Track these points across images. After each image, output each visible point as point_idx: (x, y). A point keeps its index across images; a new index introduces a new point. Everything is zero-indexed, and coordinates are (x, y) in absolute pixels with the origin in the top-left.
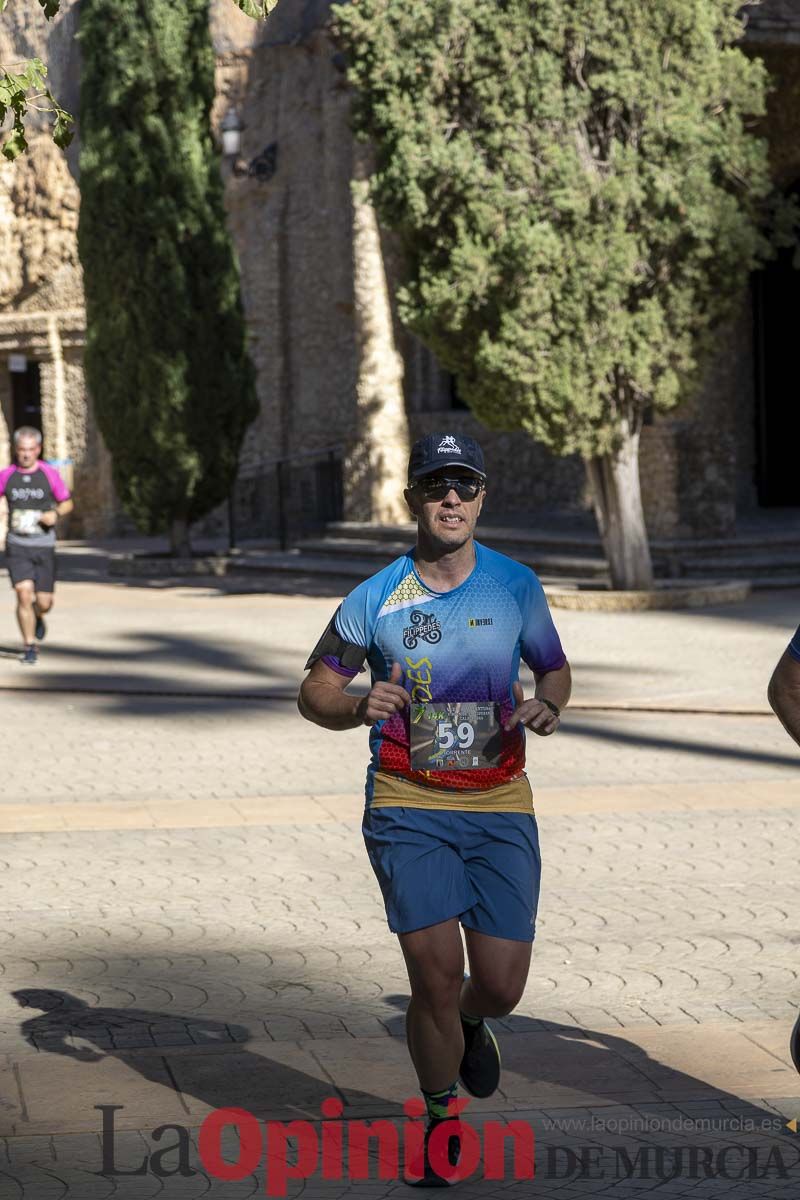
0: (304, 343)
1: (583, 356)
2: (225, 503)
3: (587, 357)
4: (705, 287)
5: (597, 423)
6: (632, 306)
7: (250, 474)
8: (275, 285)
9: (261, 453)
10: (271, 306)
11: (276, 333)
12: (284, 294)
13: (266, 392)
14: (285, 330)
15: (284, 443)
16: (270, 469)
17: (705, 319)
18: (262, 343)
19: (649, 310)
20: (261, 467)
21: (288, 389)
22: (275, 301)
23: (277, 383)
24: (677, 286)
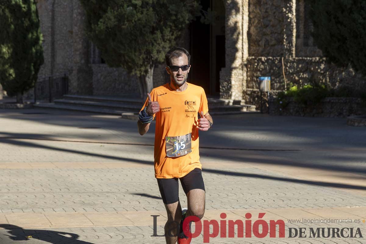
0: (59, 42)
1: (138, 46)
2: (33, 89)
3: (139, 47)
4: (173, 28)
5: (141, 66)
6: (153, 33)
7: (41, 80)
8: (50, 25)
9: (45, 75)
10: (49, 31)
11: (50, 39)
12: (53, 28)
13: (47, 57)
14: (53, 38)
15: (52, 72)
16: (47, 79)
17: (173, 37)
18: (46, 42)
19: (157, 34)
20: (45, 78)
21: (53, 56)
22: (50, 30)
23: (50, 54)
24: (166, 28)
